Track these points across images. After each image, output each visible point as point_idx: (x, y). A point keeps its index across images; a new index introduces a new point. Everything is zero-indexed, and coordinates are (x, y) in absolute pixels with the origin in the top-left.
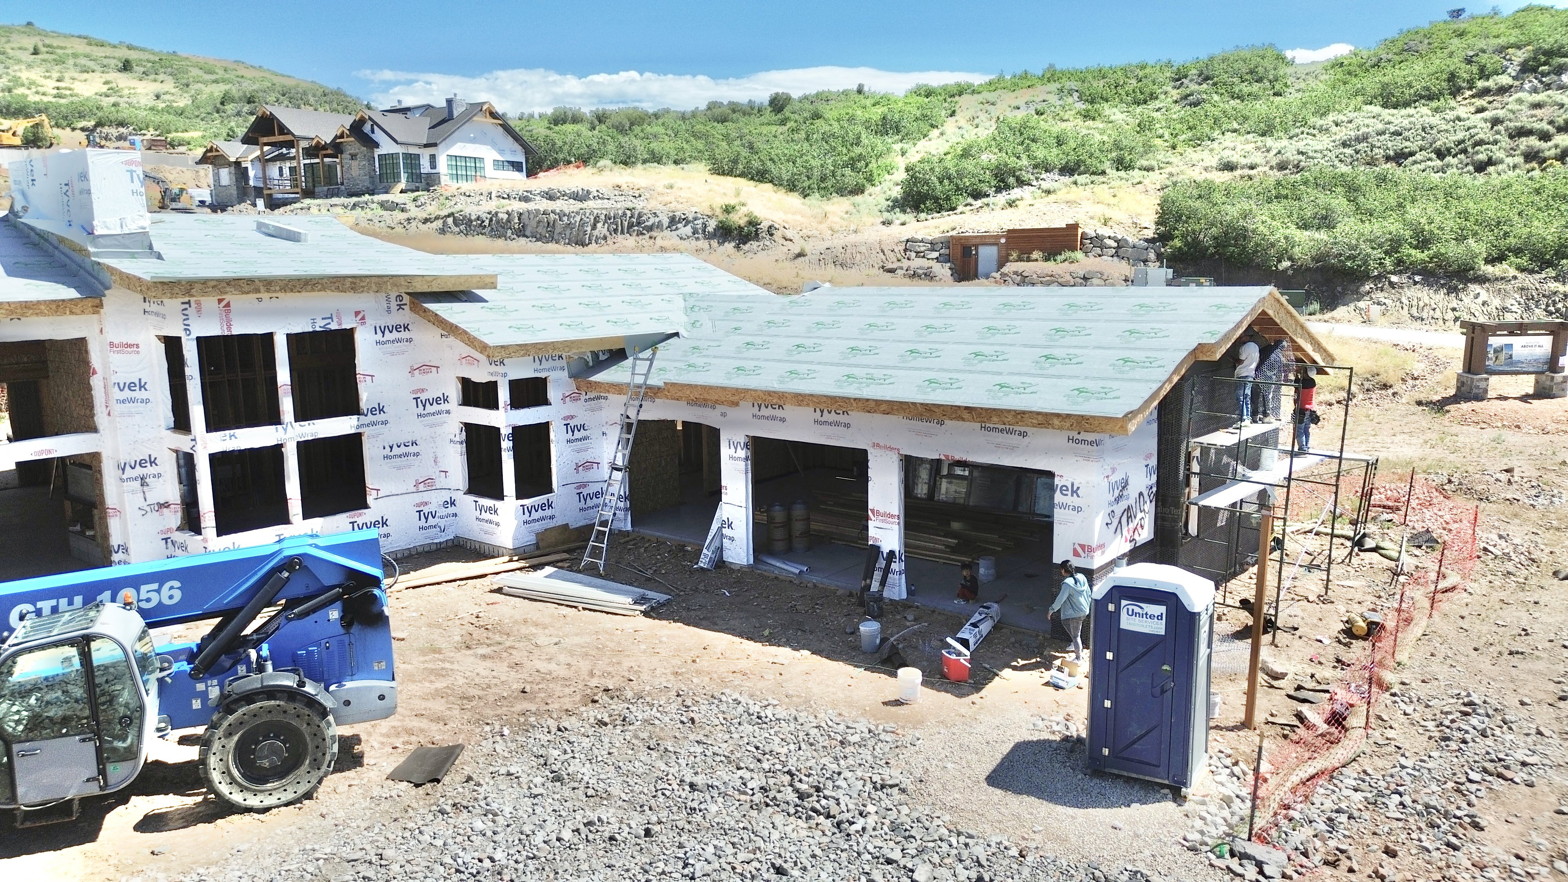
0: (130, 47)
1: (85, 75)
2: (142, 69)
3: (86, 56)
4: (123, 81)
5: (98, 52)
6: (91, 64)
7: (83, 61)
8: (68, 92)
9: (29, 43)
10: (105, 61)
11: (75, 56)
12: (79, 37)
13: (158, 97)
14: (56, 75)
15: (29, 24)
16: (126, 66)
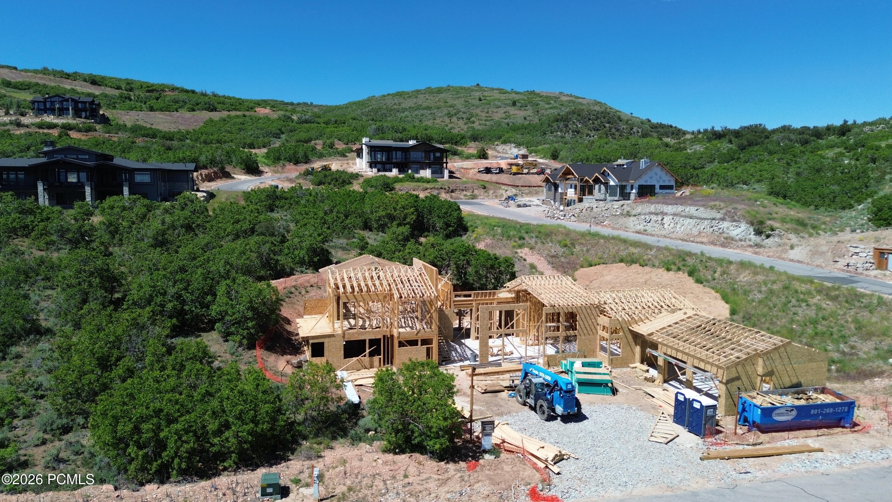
0: (517, 93)
1: (498, 110)
2: (520, 105)
3: (499, 100)
4: (512, 111)
5: (503, 97)
6: (499, 104)
7: (497, 103)
8: (489, 118)
9: (477, 94)
10: (506, 102)
11: (495, 100)
12: (496, 89)
13: (525, 119)
14: (486, 110)
15: (478, 85)
16: (514, 104)
